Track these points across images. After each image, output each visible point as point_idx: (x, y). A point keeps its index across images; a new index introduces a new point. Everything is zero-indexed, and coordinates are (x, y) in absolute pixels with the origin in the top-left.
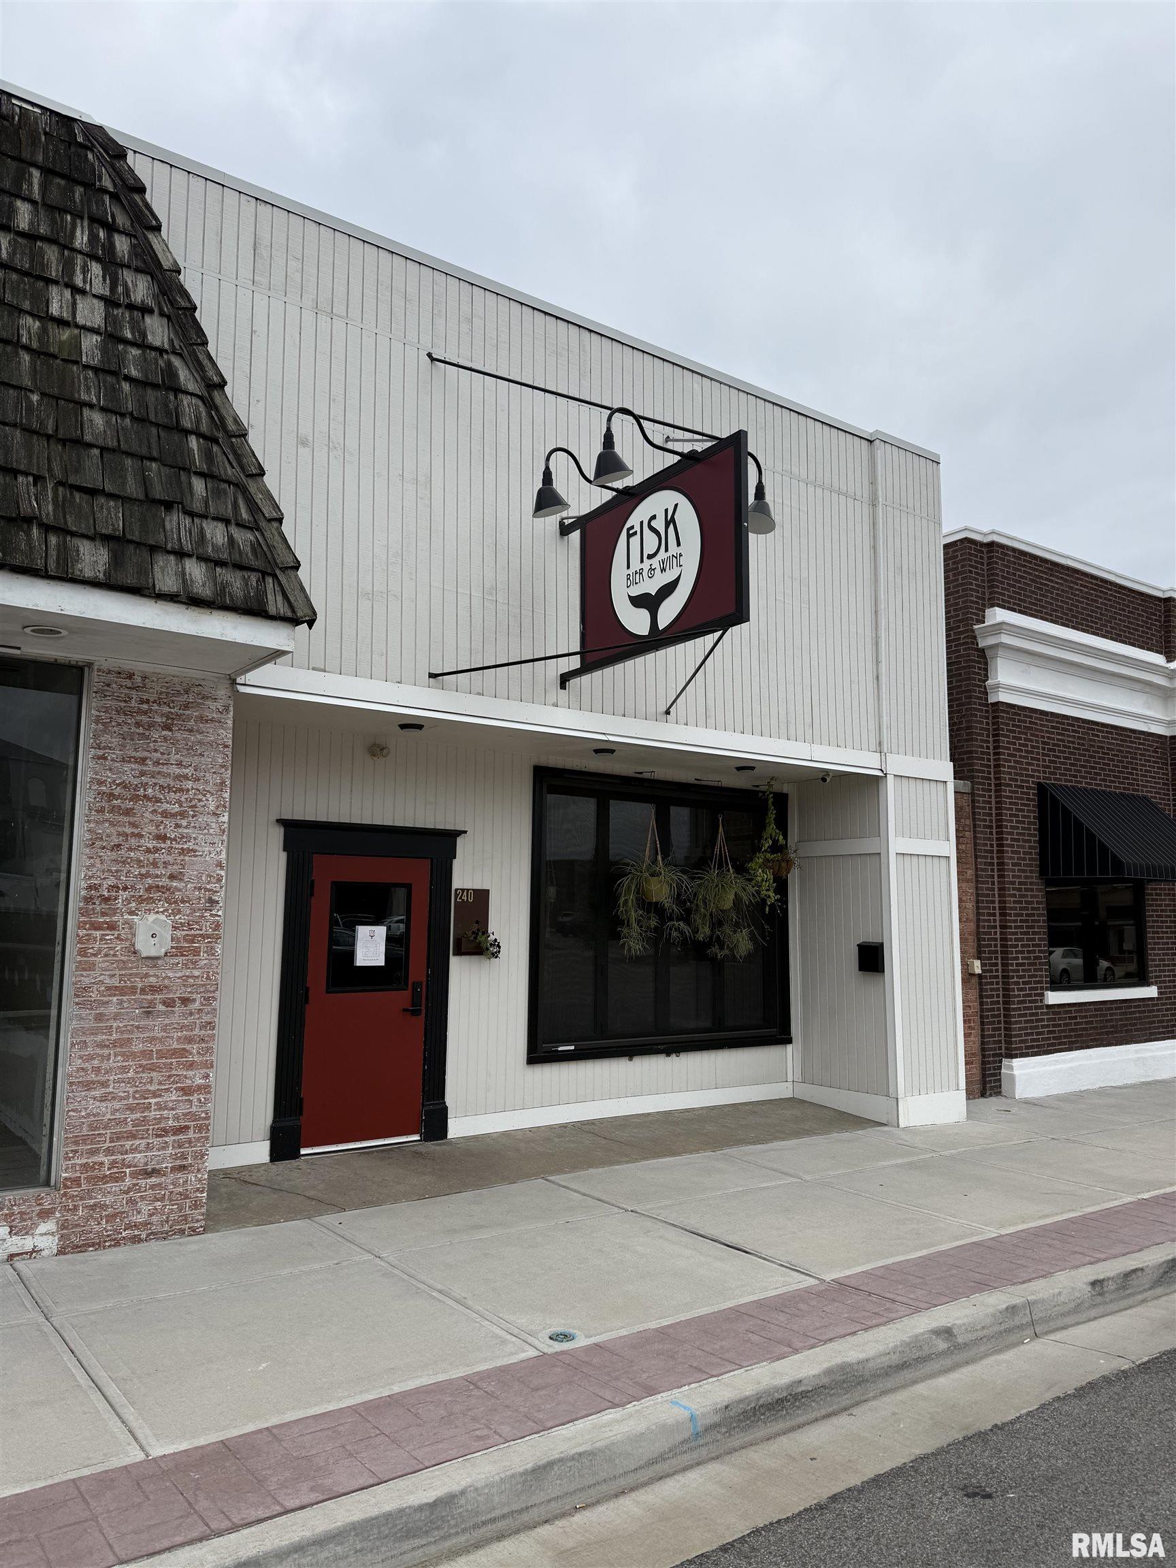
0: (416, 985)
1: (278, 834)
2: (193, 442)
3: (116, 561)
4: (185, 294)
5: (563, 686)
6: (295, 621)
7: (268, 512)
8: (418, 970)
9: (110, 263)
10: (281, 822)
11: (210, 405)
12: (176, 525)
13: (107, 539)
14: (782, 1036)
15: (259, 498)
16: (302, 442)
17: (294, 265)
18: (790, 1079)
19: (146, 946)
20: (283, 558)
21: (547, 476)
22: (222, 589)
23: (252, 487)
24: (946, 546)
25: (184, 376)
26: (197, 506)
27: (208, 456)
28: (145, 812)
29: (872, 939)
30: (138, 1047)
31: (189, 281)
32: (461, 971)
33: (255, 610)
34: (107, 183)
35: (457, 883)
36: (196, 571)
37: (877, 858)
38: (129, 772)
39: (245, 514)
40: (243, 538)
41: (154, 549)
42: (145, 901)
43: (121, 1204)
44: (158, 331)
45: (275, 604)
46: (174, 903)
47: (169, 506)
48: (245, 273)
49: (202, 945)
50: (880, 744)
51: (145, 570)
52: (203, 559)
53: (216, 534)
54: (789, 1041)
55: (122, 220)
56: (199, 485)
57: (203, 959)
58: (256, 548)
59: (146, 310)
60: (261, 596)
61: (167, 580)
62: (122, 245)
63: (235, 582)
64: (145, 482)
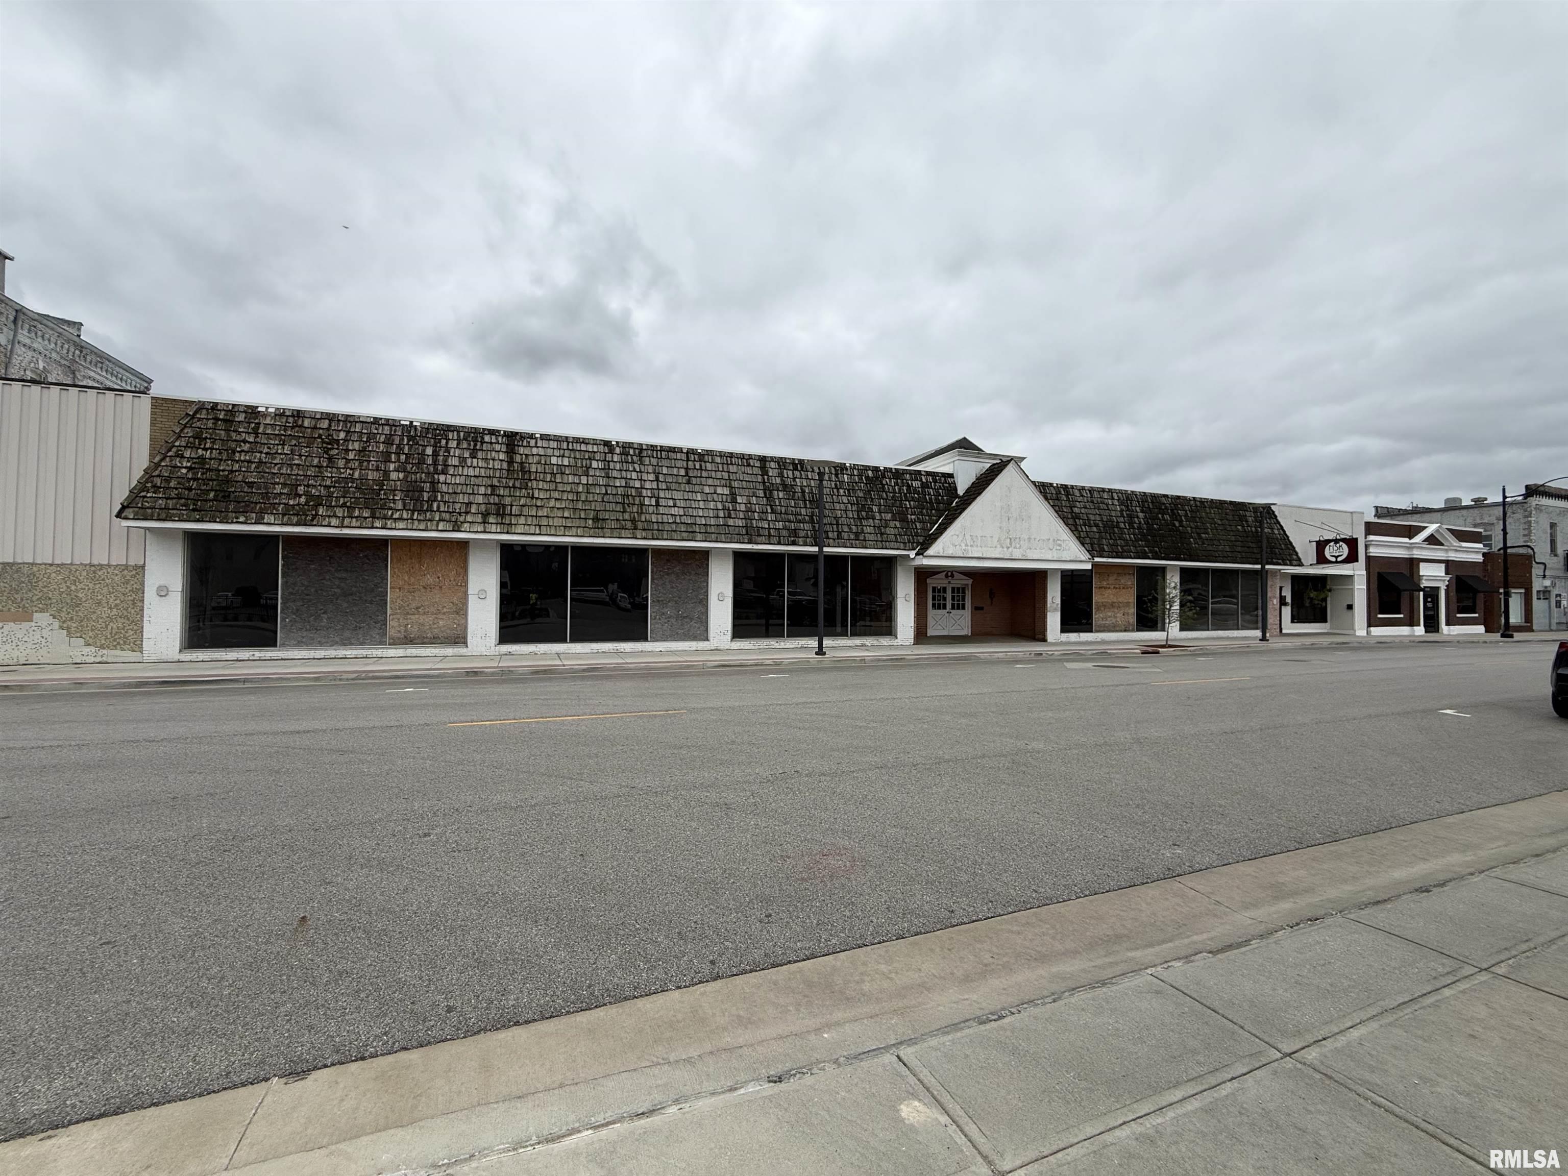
4: (1282, 526)
7: (1297, 553)
9: (1275, 524)
11: (1289, 540)
13: (1288, 560)
14: (1325, 621)
18: (1328, 628)
19: (1275, 603)
20: (1299, 559)
23: (1295, 550)
25: (1286, 537)
28: (1274, 587)
29: (1350, 603)
30: (1274, 614)
32: (1283, 609)
35: (1282, 595)
37: (1352, 590)
38: (1272, 583)
40: (1296, 557)
41: (1292, 560)
42: (1274, 598)
43: (1273, 632)
44: (1281, 532)
51: (1292, 563)
52: (1295, 560)
56: (1291, 551)
60: (1299, 564)
62: (1275, 520)
63: (1297, 562)
64: (1288, 553)
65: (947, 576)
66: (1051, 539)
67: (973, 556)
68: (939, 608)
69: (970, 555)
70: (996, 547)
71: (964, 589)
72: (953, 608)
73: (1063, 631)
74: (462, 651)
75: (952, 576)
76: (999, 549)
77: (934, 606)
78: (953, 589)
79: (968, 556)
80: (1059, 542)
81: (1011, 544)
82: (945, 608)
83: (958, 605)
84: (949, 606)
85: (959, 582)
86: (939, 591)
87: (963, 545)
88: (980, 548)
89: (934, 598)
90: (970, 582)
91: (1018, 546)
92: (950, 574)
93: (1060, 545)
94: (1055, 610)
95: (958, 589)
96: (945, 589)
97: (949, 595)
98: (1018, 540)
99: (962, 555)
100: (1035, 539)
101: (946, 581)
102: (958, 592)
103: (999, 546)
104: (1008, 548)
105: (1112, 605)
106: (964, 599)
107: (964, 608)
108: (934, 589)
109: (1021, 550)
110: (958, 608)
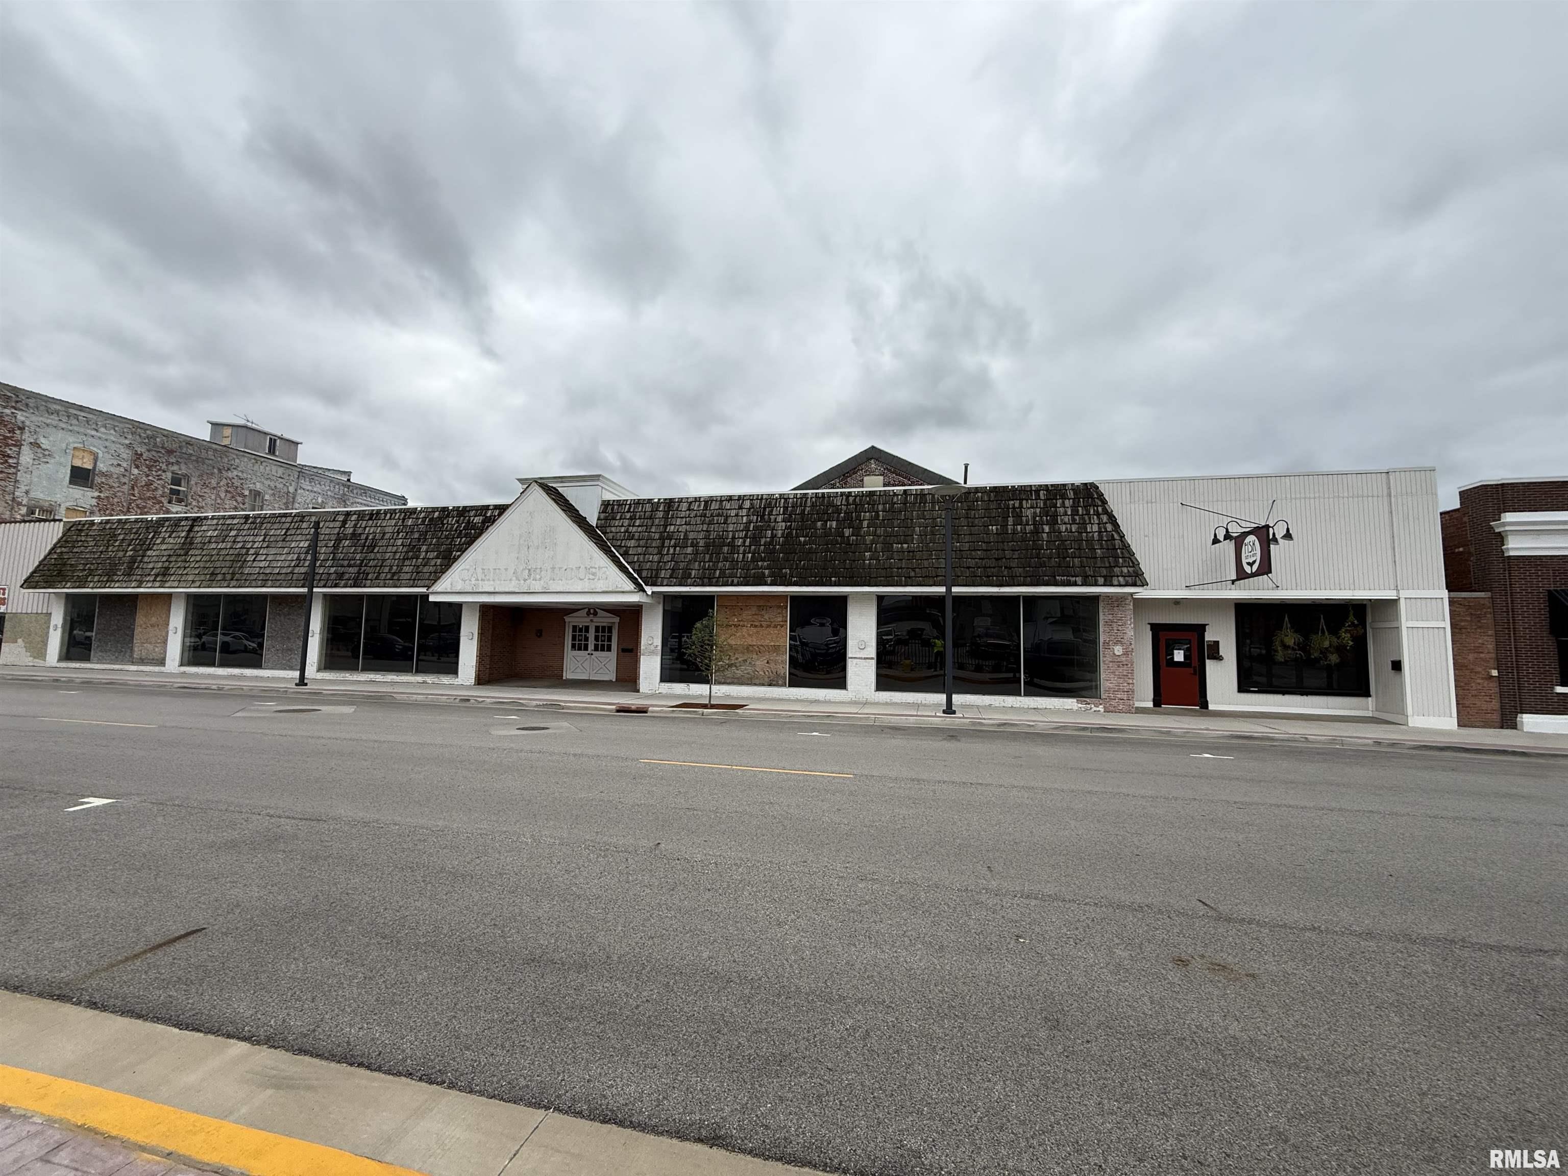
0: (1195, 667)
1: (1149, 626)
2: (1119, 551)
3: (1105, 580)
4: (1114, 517)
5: (1233, 584)
6: (1143, 586)
7: (1136, 563)
8: (1195, 662)
9: (1098, 515)
10: (1149, 624)
11: (1122, 541)
12: (1117, 570)
13: (1103, 576)
14: (1367, 694)
15: (1134, 560)
16: (1145, 536)
17: (1140, 494)
18: (1370, 709)
19: (1117, 653)
20: (1140, 573)
21: (1215, 535)
22: (1127, 582)
23: (1132, 558)
24: (1460, 492)
25: (1116, 536)
26: (1121, 565)
27: (1122, 553)
28: (1115, 625)
29: (1396, 658)
30: (1117, 673)
31: (1115, 513)
32: (1210, 665)
33: (1134, 585)
34: (1096, 496)
35: (1206, 639)
36: (1121, 579)
37: (1398, 629)
38: (1110, 617)
39: (1131, 564)
40: (1131, 569)
41: (1112, 577)
42: (1116, 644)
43: (1116, 705)
44: (1109, 527)
45: (1139, 583)
46: (1122, 644)
47: (1115, 567)
48: (1128, 500)
49: (1129, 653)
50: (1397, 586)
51: (1111, 581)
52: (1122, 576)
53: (1125, 570)
54: (1370, 696)
55: (1100, 503)
56: (1121, 560)
57: (1130, 656)
58: (1134, 571)
59: (1106, 523)
60: (1136, 582)
61: (1116, 583)
62: (1100, 509)
63: (1129, 579)
64: (1109, 563)
65: (588, 614)
66: (582, 567)
67: (483, 590)
68: (580, 649)
69: (480, 590)
70: (511, 580)
71: (610, 629)
72: (596, 649)
73: (663, 680)
74: (162, 669)
75: (595, 614)
76: (514, 582)
77: (573, 646)
78: (597, 628)
79: (477, 591)
80: (594, 570)
81: (530, 575)
82: (586, 648)
83: (603, 646)
84: (591, 647)
85: (605, 619)
86: (581, 630)
87: (473, 579)
88: (492, 583)
89: (574, 638)
90: (617, 620)
91: (538, 577)
92: (592, 611)
93: (594, 574)
94: (653, 653)
95: (603, 627)
96: (587, 629)
97: (591, 635)
98: (538, 571)
99: (470, 591)
100: (560, 568)
101: (588, 620)
102: (603, 631)
103: (514, 578)
104: (525, 580)
105: (748, 648)
106: (610, 639)
107: (609, 649)
108: (574, 627)
109: (542, 582)
110: (603, 650)
